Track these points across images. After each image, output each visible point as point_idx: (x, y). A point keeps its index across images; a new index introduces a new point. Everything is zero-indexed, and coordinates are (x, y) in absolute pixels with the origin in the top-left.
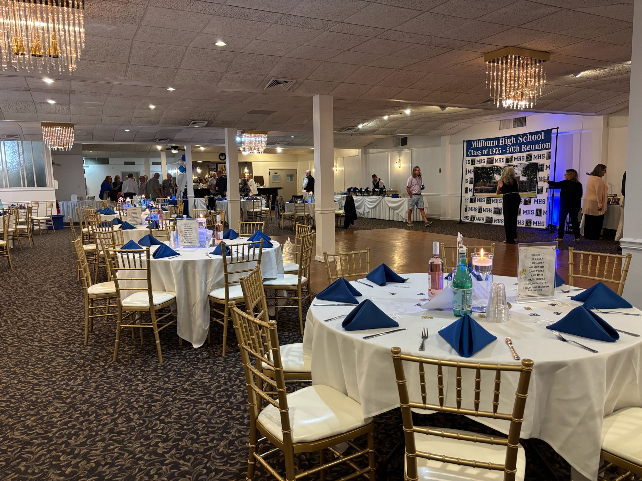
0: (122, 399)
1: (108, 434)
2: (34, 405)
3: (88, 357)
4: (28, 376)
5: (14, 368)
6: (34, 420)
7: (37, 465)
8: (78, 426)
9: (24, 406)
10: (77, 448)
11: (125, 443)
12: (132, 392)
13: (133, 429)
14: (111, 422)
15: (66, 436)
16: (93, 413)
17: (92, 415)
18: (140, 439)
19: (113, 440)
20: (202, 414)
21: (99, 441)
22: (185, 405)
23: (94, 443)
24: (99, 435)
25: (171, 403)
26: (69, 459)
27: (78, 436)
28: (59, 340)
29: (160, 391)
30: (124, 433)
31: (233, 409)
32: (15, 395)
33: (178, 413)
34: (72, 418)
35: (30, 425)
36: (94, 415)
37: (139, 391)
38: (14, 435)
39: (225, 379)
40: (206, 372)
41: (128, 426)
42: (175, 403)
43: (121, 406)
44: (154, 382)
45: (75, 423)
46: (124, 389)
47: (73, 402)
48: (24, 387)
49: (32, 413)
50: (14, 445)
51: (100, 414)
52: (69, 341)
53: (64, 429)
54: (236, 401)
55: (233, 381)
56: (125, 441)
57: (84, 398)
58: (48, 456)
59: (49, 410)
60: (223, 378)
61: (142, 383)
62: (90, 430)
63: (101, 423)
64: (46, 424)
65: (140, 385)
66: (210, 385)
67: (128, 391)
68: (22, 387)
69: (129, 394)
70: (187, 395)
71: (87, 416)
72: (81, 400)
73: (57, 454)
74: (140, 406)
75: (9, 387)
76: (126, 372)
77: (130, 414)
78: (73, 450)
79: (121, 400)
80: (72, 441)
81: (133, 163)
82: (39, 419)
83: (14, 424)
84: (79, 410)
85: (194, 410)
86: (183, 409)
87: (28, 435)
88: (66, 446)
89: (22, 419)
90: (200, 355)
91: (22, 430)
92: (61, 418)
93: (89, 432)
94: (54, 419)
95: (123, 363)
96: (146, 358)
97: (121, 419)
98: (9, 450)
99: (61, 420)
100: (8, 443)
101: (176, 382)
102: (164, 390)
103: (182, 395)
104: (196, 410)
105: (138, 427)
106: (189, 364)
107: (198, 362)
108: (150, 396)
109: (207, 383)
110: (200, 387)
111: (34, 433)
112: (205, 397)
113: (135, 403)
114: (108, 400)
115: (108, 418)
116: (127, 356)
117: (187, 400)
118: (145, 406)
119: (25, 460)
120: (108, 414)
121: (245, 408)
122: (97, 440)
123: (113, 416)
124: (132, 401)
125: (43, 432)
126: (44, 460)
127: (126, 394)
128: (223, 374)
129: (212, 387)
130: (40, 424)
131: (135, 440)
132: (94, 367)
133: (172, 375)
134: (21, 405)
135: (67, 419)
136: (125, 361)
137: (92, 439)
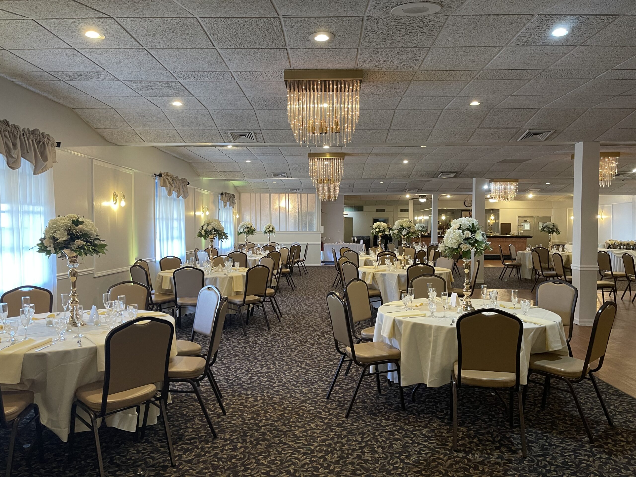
0: (369, 431)
1: (357, 460)
2: (301, 419)
3: (341, 385)
4: (298, 393)
5: (287, 383)
6: (301, 431)
7: (302, 471)
8: (333, 446)
9: (294, 418)
10: (332, 464)
11: (370, 472)
12: (376, 425)
13: (377, 461)
14: (359, 449)
15: (324, 452)
16: (345, 436)
17: (344, 438)
18: (383, 472)
19: (360, 466)
20: (439, 464)
21: (349, 463)
22: (424, 451)
23: (345, 464)
24: (349, 458)
25: (411, 445)
26: (326, 473)
27: (333, 454)
28: (320, 366)
29: (400, 431)
30: (370, 462)
31: (470, 467)
32: (288, 407)
33: (417, 457)
34: (328, 437)
35: (298, 435)
36: (346, 439)
37: (382, 426)
38: (287, 441)
39: (463, 434)
40: (445, 423)
41: (373, 457)
42: (414, 446)
43: (367, 437)
44: (396, 421)
45: (330, 442)
46: (370, 422)
47: (330, 423)
48: (294, 401)
49: (300, 425)
50: (286, 449)
51: (351, 440)
52: (327, 368)
53: (323, 445)
54: (474, 459)
55: (472, 438)
56: (371, 470)
57: (338, 422)
58: (310, 465)
59: (312, 426)
60: (462, 433)
61: (385, 419)
62: (343, 451)
63: (351, 448)
64: (310, 438)
65: (383, 421)
66: (448, 437)
67: (373, 424)
68: (293, 401)
69: (374, 427)
70: (426, 441)
71: (340, 439)
72: (336, 423)
73: (318, 465)
74: (383, 441)
75: (284, 399)
76: (372, 406)
77: (375, 446)
78: (329, 466)
79: (367, 431)
80: (328, 458)
81: (384, 210)
82: (304, 432)
83: (287, 431)
84: (335, 432)
85: (432, 458)
86: (421, 454)
87: (297, 443)
88: (324, 461)
89: (292, 428)
90: (438, 404)
91: (292, 438)
92: (321, 435)
93: (342, 454)
94: (315, 434)
95: (370, 397)
96: (390, 397)
97: (367, 448)
98: (283, 452)
99: (320, 437)
100: (282, 446)
101: (416, 425)
102: (405, 431)
103: (421, 441)
104: (434, 458)
105: (381, 459)
106: (428, 410)
107: (437, 411)
108: (392, 434)
109: (445, 434)
110: (438, 436)
111: (301, 443)
112: (443, 448)
113: (379, 437)
114: (357, 428)
115: (357, 445)
116: (373, 391)
117: (425, 446)
118: (388, 442)
119: (294, 464)
120: (356, 441)
121: (483, 470)
122: (347, 462)
123: (361, 444)
124: (376, 434)
125: (307, 444)
126: (307, 468)
127: (371, 426)
128: (462, 428)
129: (449, 439)
130: (305, 436)
131: (378, 472)
132: (346, 395)
133: (412, 418)
134: (291, 417)
135: (325, 437)
136: (371, 396)
137: (344, 460)
